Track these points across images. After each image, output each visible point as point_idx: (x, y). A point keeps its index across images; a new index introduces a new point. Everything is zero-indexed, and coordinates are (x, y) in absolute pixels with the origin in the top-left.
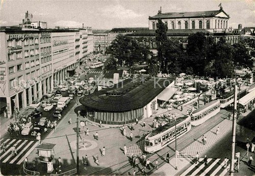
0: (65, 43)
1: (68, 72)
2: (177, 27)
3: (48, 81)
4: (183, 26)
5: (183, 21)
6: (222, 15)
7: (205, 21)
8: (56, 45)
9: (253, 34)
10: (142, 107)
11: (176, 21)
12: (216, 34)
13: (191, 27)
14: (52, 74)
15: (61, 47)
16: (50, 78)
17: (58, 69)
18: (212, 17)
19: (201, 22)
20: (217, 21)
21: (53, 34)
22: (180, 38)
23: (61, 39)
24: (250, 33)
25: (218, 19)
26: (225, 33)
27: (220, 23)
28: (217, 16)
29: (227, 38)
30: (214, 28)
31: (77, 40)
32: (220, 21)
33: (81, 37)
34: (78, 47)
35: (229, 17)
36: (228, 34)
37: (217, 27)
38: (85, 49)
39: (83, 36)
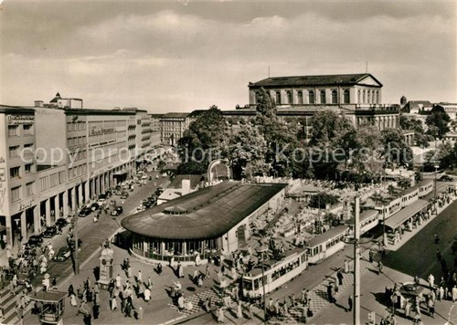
0: (110, 131)
1: (114, 176)
2: (296, 100)
3: (80, 189)
4: (307, 100)
5: (306, 92)
6: (369, 81)
7: (341, 91)
8: (94, 134)
9: (422, 112)
10: (221, 235)
11: (295, 92)
12: (359, 113)
13: (318, 101)
14: (88, 179)
15: (104, 138)
16: (84, 184)
17: (97, 172)
18: (352, 85)
19: (334, 92)
20: (362, 91)
21: (90, 118)
22: (300, 119)
23: (104, 126)
24: (417, 111)
25: (362, 88)
26: (373, 111)
27: (366, 96)
28: (362, 82)
29: (377, 119)
30: (356, 102)
31: (131, 127)
32: (366, 91)
33: (139, 122)
34: (132, 137)
35: (381, 86)
36: (379, 113)
37: (362, 102)
38: (145, 142)
39: (143, 122)
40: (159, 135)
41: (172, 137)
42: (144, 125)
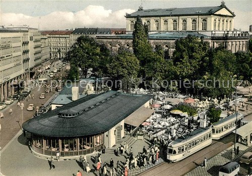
2: (163, 27)
6: (224, 12)
10: (103, 133)
12: (214, 38)
20: (217, 20)
22: (165, 43)
25: (218, 18)
26: (226, 36)
27: (221, 24)
28: (217, 13)
29: (230, 43)
30: (212, 29)
31: (25, 43)
32: (221, 20)
33: (31, 39)
34: (26, 52)
35: (234, 16)
36: (232, 38)
37: (217, 29)
38: (38, 56)
39: (34, 38)
40: (48, 50)
41: (59, 51)
42: (36, 41)
